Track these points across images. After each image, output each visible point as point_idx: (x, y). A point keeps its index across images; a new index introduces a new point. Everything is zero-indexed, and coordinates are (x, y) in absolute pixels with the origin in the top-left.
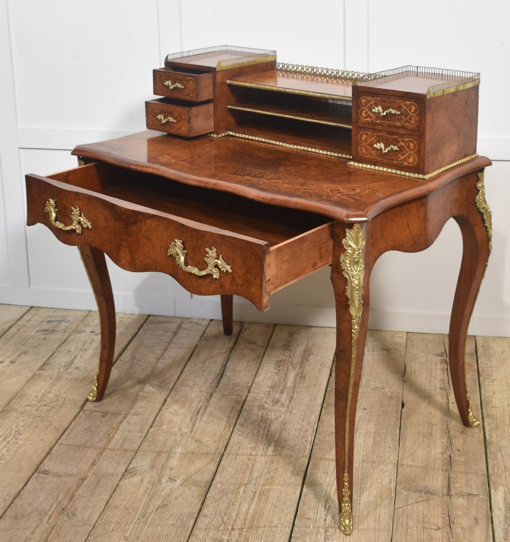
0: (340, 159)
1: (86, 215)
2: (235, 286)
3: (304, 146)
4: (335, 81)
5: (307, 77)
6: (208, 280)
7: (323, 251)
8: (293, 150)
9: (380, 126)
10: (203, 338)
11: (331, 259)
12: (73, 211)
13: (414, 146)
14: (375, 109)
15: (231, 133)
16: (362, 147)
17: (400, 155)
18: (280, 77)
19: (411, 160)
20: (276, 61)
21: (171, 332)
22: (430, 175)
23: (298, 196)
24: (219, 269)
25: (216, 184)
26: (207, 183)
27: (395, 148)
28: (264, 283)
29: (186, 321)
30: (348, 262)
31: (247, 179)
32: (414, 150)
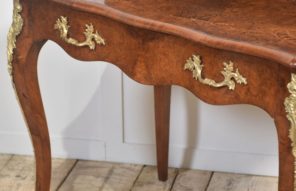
10: (136, 184)
21: (103, 177)
23: (244, 40)
25: (161, 27)
29: (117, 166)
30: (292, 105)
31: (193, 21)
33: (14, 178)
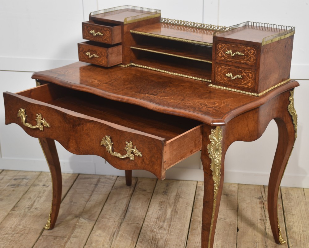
0: (204, 82)
1: (46, 119)
2: (144, 165)
3: (180, 74)
4: (199, 31)
5: (180, 28)
6: (127, 161)
7: (197, 142)
8: (173, 76)
9: (230, 63)
10: (113, 188)
11: (201, 147)
12: (37, 117)
13: (252, 75)
14: (227, 51)
15: (133, 64)
16: (218, 75)
17: (242, 81)
18: (163, 27)
19: (250, 84)
20: (160, 17)
21: (94, 184)
22: (261, 94)
23: (181, 108)
24: (134, 154)
25: (128, 100)
26: (122, 99)
27: (240, 76)
28: (162, 163)
29: (102, 177)
30: (212, 149)
31: (147, 96)
32: (252, 78)
33: (42, 186)
